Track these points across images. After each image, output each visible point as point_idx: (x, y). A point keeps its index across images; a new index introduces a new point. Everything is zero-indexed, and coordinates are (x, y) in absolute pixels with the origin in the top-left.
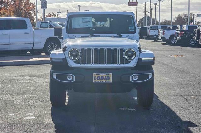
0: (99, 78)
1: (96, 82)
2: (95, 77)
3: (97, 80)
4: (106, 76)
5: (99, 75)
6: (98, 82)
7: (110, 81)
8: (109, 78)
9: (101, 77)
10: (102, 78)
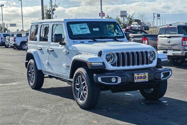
0: (138, 78)
1: (137, 82)
2: (136, 77)
3: (137, 80)
4: (144, 75)
5: (138, 75)
6: (138, 81)
7: (147, 80)
8: (145, 77)
9: (141, 76)
10: (141, 78)
